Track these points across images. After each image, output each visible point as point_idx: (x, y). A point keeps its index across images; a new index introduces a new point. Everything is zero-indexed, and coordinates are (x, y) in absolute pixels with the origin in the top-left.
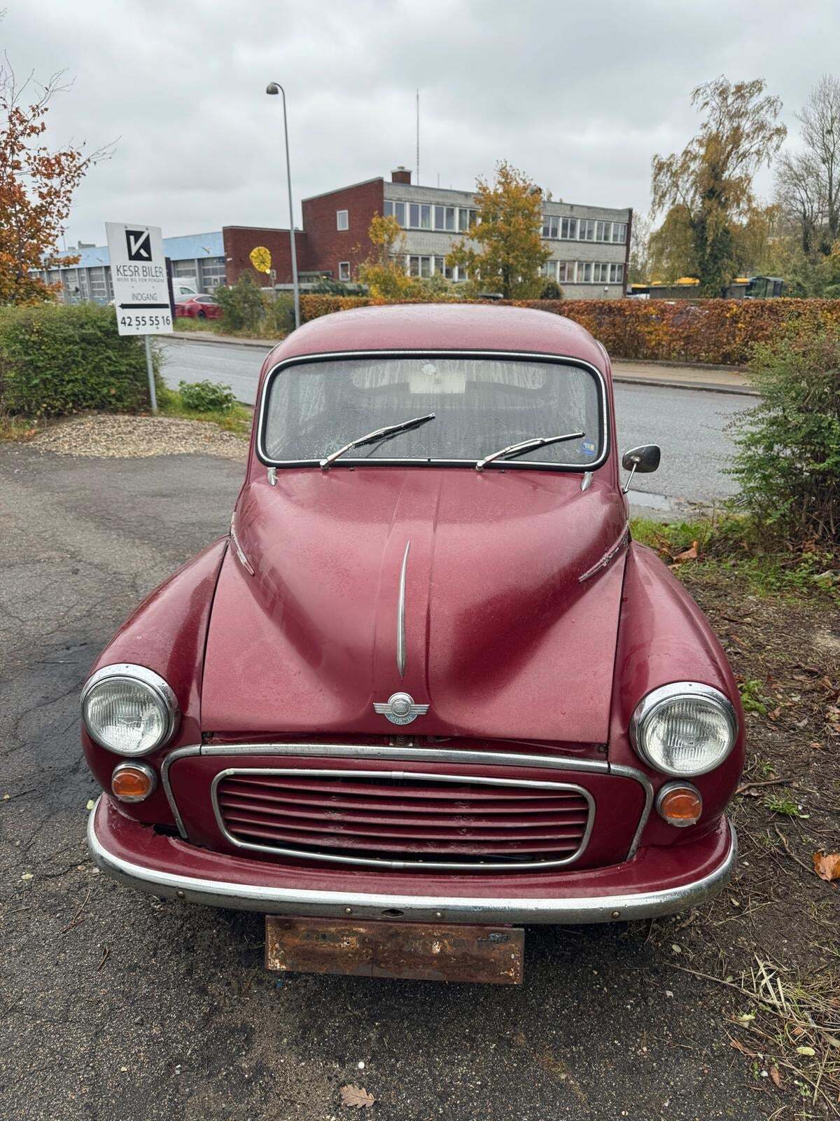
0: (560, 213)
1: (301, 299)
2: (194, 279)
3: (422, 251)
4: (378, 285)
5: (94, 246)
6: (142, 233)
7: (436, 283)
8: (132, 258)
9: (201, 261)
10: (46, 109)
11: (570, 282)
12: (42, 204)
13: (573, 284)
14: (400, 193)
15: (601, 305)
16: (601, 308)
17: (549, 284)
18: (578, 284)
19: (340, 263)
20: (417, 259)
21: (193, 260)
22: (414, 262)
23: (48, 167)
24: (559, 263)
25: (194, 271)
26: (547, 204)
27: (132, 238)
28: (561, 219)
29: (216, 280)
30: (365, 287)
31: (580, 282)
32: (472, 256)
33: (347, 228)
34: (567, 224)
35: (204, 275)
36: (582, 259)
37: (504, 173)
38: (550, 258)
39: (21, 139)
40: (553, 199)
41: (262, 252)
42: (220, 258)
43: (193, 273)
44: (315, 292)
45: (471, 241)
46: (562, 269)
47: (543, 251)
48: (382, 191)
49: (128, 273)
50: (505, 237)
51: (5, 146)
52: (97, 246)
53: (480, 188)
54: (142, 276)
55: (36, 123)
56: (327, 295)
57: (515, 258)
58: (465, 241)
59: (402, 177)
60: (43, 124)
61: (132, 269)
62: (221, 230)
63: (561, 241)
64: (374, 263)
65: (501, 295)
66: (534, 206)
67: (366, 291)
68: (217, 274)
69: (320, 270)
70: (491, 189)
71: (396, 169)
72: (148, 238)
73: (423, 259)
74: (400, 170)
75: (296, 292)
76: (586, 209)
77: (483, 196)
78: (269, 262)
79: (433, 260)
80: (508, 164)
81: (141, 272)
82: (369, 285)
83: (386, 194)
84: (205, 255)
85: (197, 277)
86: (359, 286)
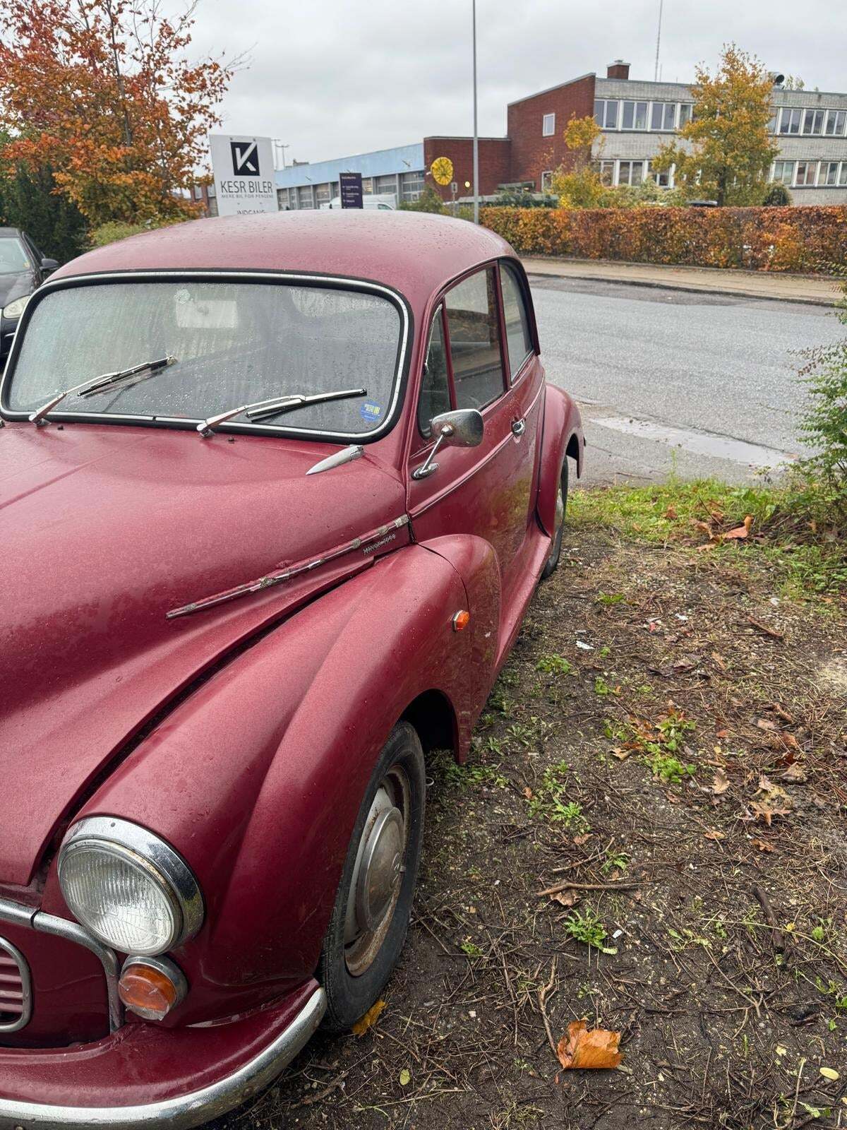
0: (805, 104)
1: (481, 213)
2: (393, 195)
3: (634, 155)
4: (569, 195)
5: (307, 163)
6: (248, 145)
7: (645, 190)
8: (237, 172)
9: (402, 176)
10: (193, 22)
11: (810, 185)
12: (182, 120)
13: (814, 188)
14: (614, 89)
15: (808, 211)
16: (807, 215)
17: (775, 188)
18: (819, 188)
19: (543, 173)
20: (629, 164)
21: (394, 175)
22: (625, 168)
23: (191, 80)
24: (797, 163)
25: (395, 187)
26: (789, 94)
27: (238, 150)
28: (804, 112)
29: (415, 196)
30: (554, 197)
31: (822, 185)
32: (682, 157)
33: (553, 133)
34: (812, 117)
35: (404, 191)
36: (825, 158)
37: (730, 59)
38: (779, 157)
39: (166, 52)
40: (805, 89)
41: (443, 163)
42: (420, 172)
43: (390, 189)
44: (499, 204)
45: (683, 140)
46: (801, 171)
47: (769, 149)
48: (593, 89)
49: (233, 189)
50: (725, 133)
51: (148, 59)
52: (310, 163)
53: (700, 78)
54: (248, 193)
55: (182, 35)
56: (508, 207)
57: (734, 158)
58: (676, 141)
59: (619, 72)
60: (189, 36)
61: (238, 184)
62: (422, 141)
63: (803, 137)
64: (567, 170)
65: (715, 203)
66: (762, 96)
67: (556, 201)
68: (416, 190)
69: (521, 181)
70: (712, 79)
71: (612, 63)
72: (255, 150)
73: (635, 164)
74: (616, 64)
75: (476, 205)
76: (838, 98)
77: (703, 89)
78: (451, 174)
79: (646, 164)
80: (736, 48)
81: (247, 187)
82: (560, 195)
83: (597, 93)
84: (405, 169)
85: (397, 194)
86: (548, 197)
